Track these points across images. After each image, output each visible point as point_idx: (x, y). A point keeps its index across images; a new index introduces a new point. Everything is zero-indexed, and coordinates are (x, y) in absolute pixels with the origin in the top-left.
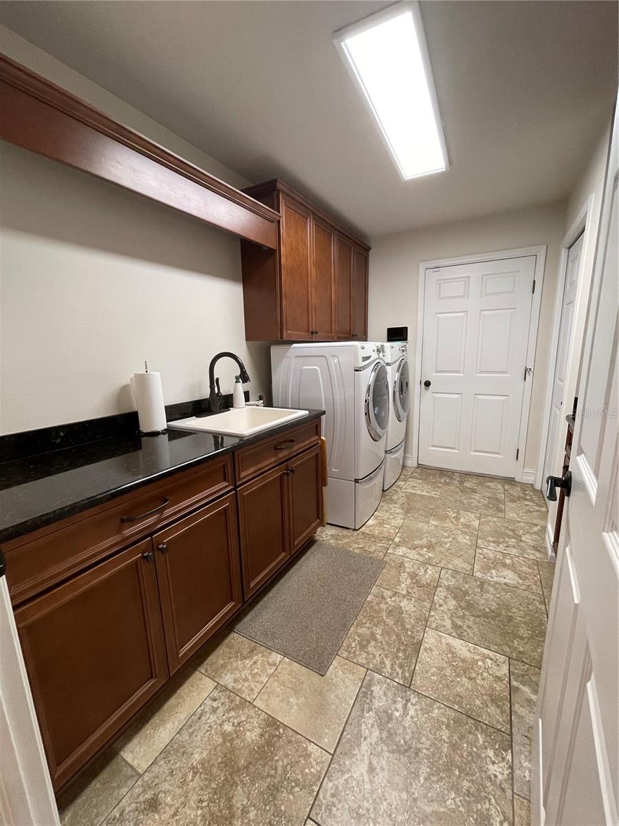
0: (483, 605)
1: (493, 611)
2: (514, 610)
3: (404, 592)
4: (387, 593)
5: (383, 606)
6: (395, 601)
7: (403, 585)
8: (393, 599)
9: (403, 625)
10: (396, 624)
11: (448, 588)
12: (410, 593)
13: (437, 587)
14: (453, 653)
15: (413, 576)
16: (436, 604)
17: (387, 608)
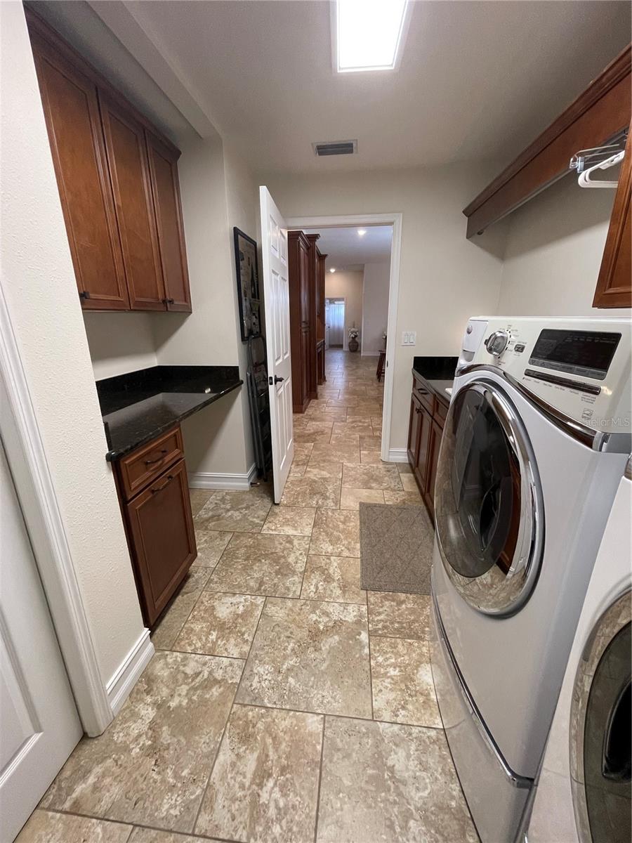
0: (266, 564)
1: (260, 560)
2: (240, 567)
3: (332, 558)
4: (346, 553)
5: (345, 542)
6: (338, 548)
7: (335, 564)
8: (339, 550)
9: (327, 534)
10: (332, 534)
11: (294, 573)
12: (328, 559)
13: (305, 571)
14: (294, 527)
15: (328, 579)
16: (305, 554)
17: (342, 541)
